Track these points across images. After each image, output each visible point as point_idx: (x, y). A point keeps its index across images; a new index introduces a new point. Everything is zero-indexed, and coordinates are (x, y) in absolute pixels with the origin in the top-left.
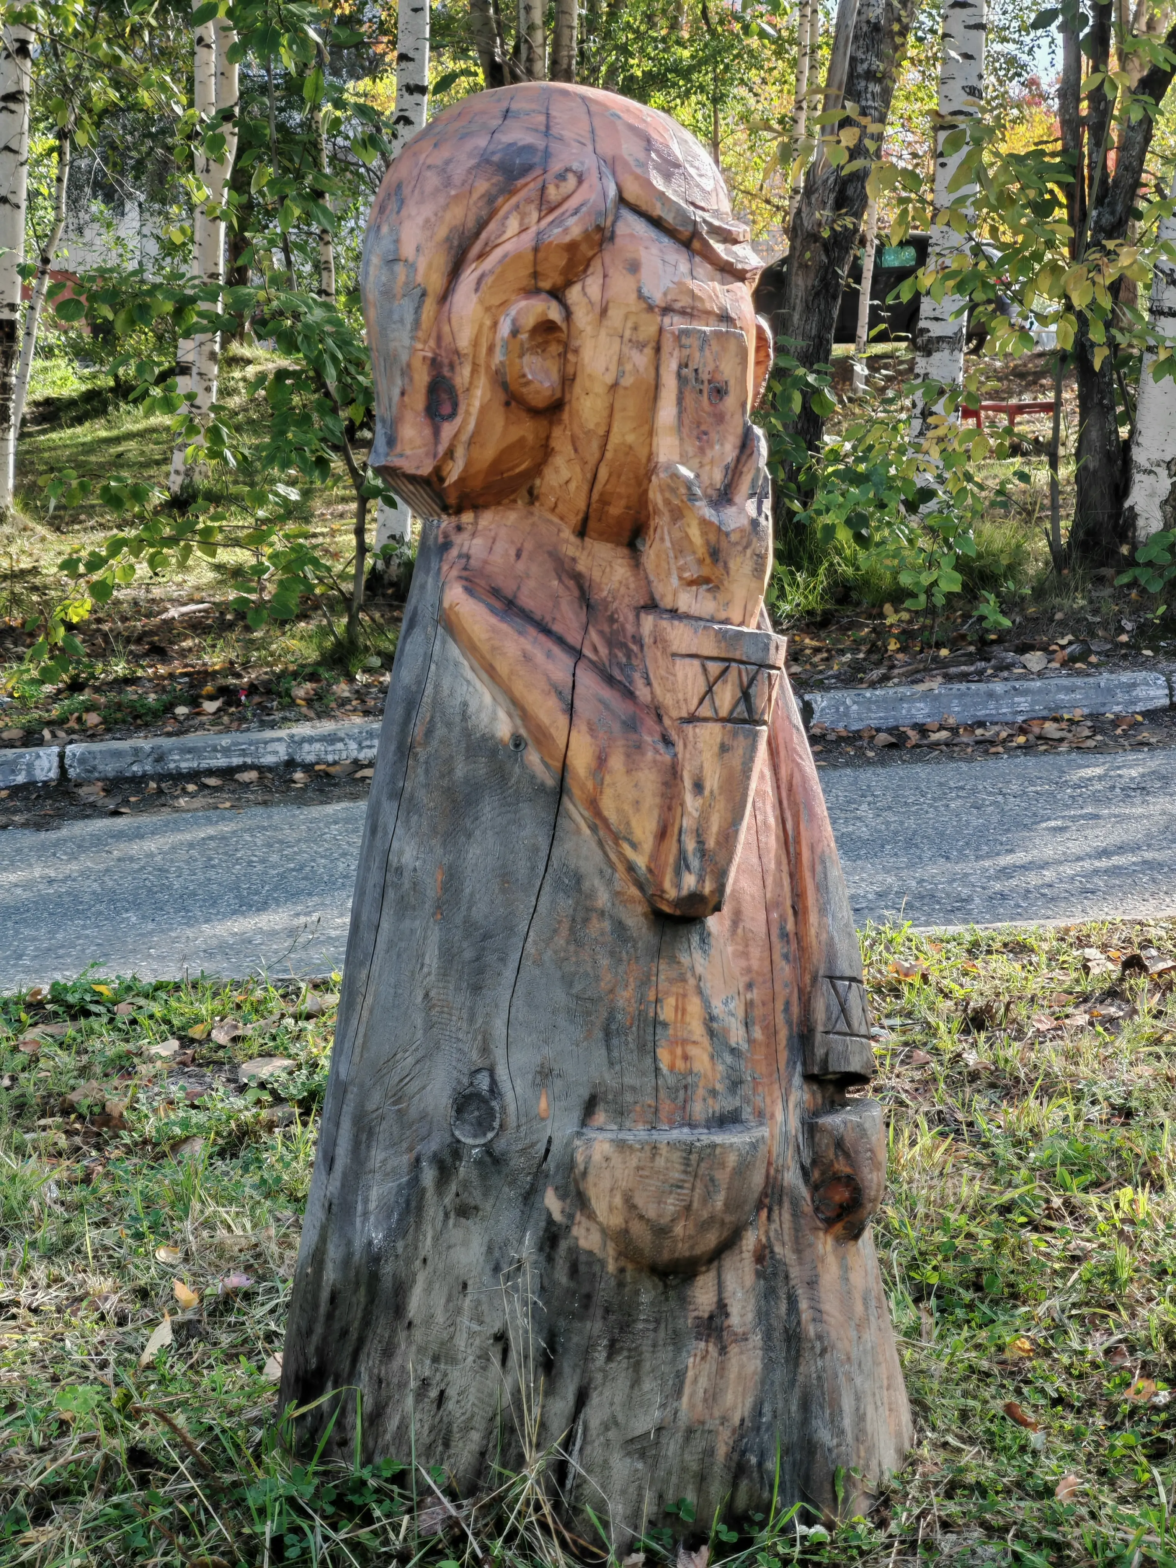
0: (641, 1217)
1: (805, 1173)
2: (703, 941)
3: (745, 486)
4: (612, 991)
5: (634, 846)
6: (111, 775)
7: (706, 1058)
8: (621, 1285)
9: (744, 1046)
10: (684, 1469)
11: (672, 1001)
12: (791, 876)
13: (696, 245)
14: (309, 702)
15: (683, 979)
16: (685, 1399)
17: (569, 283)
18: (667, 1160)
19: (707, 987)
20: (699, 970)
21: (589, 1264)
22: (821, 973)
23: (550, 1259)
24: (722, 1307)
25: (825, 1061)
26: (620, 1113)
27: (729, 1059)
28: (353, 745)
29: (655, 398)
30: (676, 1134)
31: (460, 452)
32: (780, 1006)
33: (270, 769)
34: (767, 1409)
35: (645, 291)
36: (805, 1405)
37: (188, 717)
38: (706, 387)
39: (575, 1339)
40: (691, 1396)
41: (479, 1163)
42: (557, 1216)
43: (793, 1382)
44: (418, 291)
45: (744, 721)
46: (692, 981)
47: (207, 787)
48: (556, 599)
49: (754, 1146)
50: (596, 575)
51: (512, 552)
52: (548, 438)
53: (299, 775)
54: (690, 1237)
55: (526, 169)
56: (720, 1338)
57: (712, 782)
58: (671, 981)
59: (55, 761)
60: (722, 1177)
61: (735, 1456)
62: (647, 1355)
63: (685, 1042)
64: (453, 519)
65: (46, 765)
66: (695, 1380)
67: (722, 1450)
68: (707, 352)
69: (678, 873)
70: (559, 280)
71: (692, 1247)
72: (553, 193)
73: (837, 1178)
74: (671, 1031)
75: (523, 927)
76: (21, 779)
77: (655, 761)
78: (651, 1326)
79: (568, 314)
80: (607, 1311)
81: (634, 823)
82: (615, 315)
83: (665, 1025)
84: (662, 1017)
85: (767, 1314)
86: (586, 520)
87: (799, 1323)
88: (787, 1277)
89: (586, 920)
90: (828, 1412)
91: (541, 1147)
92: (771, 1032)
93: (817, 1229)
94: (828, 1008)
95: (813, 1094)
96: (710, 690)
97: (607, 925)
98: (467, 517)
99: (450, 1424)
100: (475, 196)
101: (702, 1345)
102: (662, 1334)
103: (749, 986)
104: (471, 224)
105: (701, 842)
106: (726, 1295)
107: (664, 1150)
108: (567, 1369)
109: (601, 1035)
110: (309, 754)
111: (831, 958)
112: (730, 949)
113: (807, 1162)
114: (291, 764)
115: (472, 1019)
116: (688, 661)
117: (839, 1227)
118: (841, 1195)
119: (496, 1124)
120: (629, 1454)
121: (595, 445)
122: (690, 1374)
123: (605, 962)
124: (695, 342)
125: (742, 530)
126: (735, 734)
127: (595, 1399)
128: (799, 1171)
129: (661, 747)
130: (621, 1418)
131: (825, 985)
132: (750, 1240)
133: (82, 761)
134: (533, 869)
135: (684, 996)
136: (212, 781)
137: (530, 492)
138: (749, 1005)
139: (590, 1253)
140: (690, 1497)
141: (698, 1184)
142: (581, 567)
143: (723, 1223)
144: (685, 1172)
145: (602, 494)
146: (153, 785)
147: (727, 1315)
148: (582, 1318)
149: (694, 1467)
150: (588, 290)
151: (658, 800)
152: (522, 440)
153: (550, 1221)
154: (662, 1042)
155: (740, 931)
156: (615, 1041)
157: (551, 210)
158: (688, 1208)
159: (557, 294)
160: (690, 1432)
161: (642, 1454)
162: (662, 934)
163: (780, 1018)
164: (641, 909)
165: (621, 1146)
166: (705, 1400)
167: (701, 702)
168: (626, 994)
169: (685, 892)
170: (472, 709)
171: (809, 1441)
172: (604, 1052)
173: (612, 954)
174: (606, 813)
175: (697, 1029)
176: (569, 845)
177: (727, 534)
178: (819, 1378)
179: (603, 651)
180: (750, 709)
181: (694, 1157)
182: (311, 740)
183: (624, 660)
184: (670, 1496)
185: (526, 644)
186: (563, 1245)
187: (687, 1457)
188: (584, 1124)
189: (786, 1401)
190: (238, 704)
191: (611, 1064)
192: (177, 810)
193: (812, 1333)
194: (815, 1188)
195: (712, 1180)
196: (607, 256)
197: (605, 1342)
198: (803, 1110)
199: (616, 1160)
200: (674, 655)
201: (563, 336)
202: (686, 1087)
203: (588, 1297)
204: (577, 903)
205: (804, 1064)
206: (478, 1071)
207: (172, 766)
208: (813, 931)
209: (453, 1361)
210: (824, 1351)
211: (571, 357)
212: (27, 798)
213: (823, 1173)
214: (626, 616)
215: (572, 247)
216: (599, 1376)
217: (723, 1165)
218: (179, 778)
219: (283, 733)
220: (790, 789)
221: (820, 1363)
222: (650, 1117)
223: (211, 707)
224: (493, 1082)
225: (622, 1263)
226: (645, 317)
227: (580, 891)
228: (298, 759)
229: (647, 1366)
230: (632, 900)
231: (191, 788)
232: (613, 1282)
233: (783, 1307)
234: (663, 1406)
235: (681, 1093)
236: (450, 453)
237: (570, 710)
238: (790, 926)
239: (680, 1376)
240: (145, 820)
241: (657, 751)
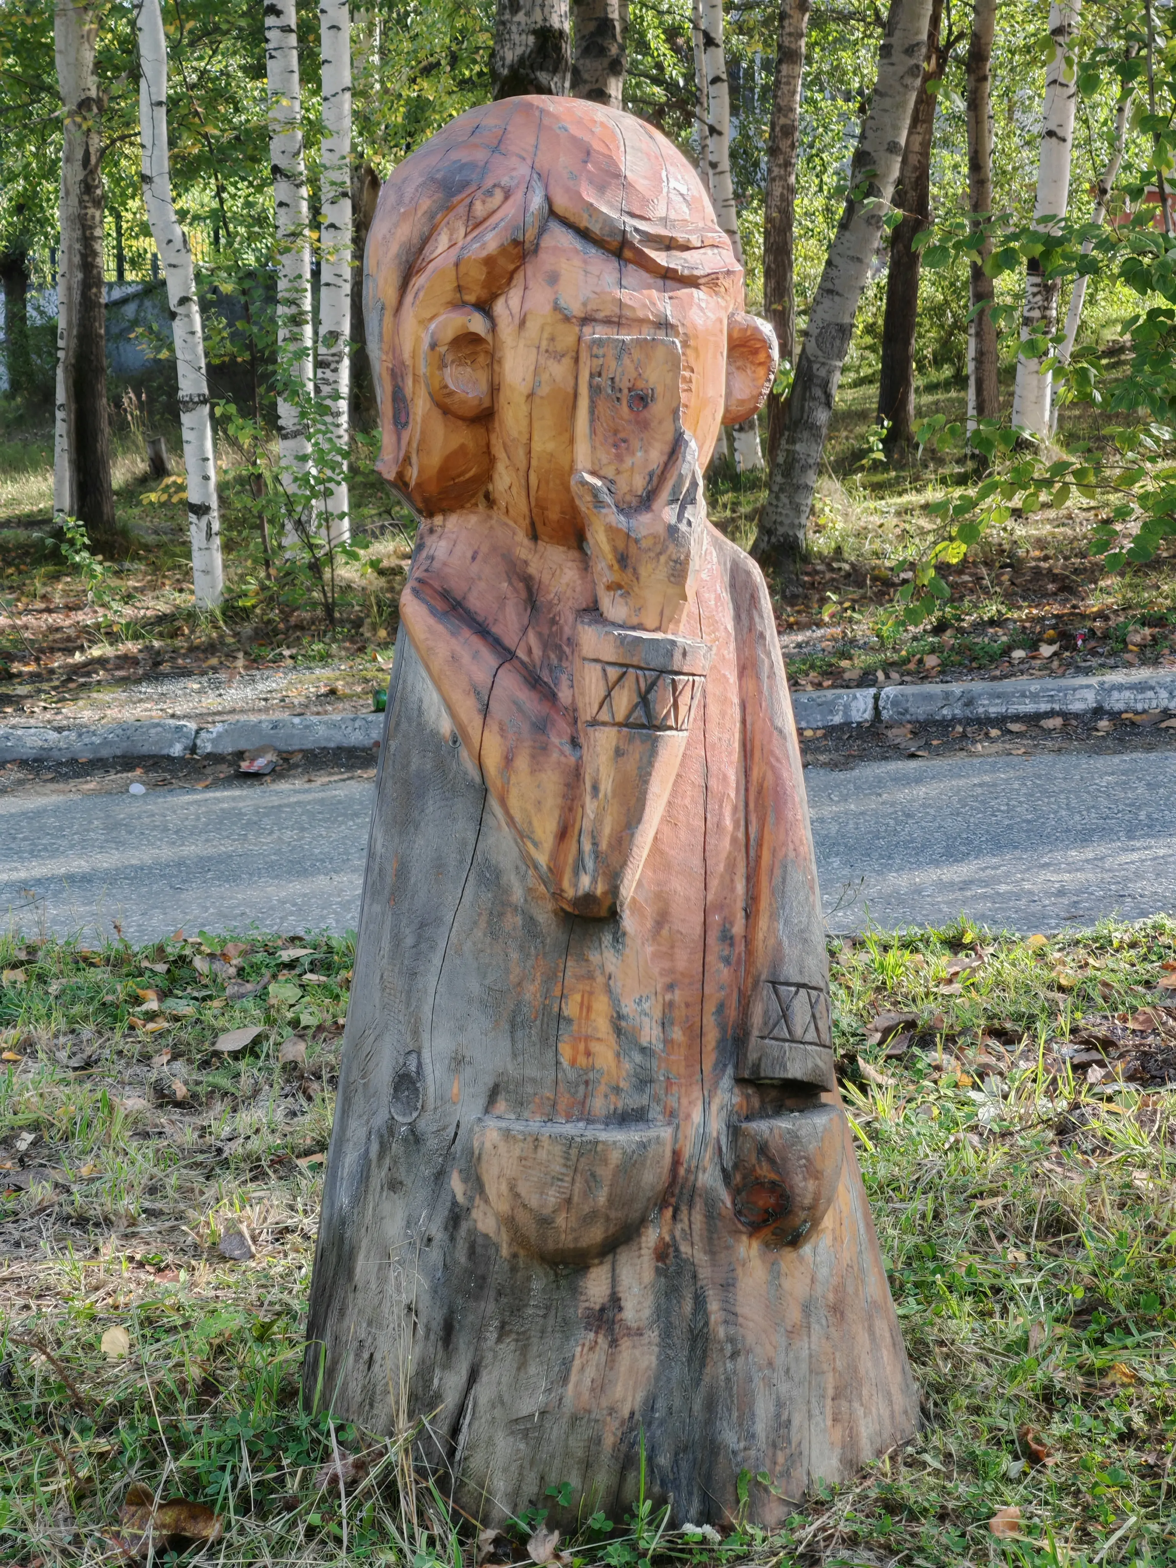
0: (525, 1206)
1: (727, 1176)
2: (616, 940)
3: (665, 494)
4: (519, 984)
5: (536, 844)
6: (921, 718)
7: (611, 1055)
8: (514, 1269)
9: (658, 1046)
10: (567, 1454)
11: (578, 997)
12: (748, 879)
13: (628, 254)
14: (1142, 647)
15: (590, 977)
16: (571, 1386)
17: (494, 297)
18: (549, 1152)
19: (617, 986)
20: (610, 968)
21: (485, 1247)
22: (763, 977)
23: (452, 1239)
24: (615, 1301)
25: (757, 1067)
26: (519, 1104)
27: (638, 1058)
28: (1164, 694)
29: (574, 407)
30: (570, 1129)
31: (414, 459)
32: (710, 1007)
33: (1076, 716)
34: (660, 1404)
35: (562, 303)
36: (710, 1405)
37: (1022, 661)
38: (625, 396)
39: (471, 1318)
40: (577, 1385)
41: (405, 1140)
42: (460, 1198)
43: (697, 1382)
44: (379, 306)
45: (643, 726)
46: (600, 979)
47: (1011, 732)
48: (502, 600)
49: (643, 1146)
50: (546, 578)
51: (469, 554)
52: (488, 445)
53: (1104, 724)
54: (573, 1230)
55: (465, 184)
56: (611, 1330)
57: (606, 786)
58: (579, 978)
59: (871, 702)
60: (605, 1173)
61: (624, 1448)
62: (535, 1340)
63: (587, 1038)
64: (429, 521)
65: (862, 707)
66: (582, 1369)
67: (609, 1440)
68: (627, 361)
69: (576, 874)
70: (484, 294)
71: (576, 1239)
72: (479, 209)
73: (759, 1184)
74: (575, 1027)
75: (449, 918)
76: (838, 719)
77: (559, 763)
78: (541, 1313)
79: (493, 327)
80: (500, 1293)
81: (536, 823)
82: (532, 326)
83: (569, 1021)
84: (566, 1013)
85: (668, 1312)
86: (533, 524)
87: (706, 1324)
88: (695, 1277)
89: (501, 915)
90: (735, 1414)
91: (451, 1131)
92: (697, 1034)
93: (741, 1232)
94: (766, 1013)
95: (748, 1097)
96: (609, 695)
97: (519, 920)
98: (438, 520)
99: (375, 1385)
100: (420, 213)
101: (592, 1335)
102: (551, 1321)
103: (670, 987)
104: (416, 241)
105: (595, 844)
106: (619, 1289)
107: (545, 1142)
108: (462, 1346)
109: (507, 1027)
110: (1117, 702)
111: (776, 963)
112: (649, 949)
113: (729, 1164)
114: (1098, 712)
115: (408, 1005)
116: (593, 664)
117: (766, 1232)
118: (766, 1201)
119: (419, 1105)
120: (512, 1433)
121: (521, 453)
122: (577, 1363)
123: (514, 955)
124: (611, 352)
125: (655, 537)
126: (631, 740)
127: (485, 1377)
128: (718, 1173)
129: (567, 749)
130: (506, 1398)
131: (766, 991)
132: (651, 1237)
133: (895, 703)
134: (461, 862)
135: (591, 993)
136: (1015, 727)
137: (487, 496)
138: (669, 1006)
139: (486, 1236)
140: (575, 1481)
141: (578, 1178)
142: (532, 570)
143: (608, 1219)
144: (565, 1166)
145: (537, 499)
146: (959, 729)
147: (620, 1309)
148: (477, 1298)
149: (580, 1453)
150: (510, 302)
151: (559, 801)
152: (462, 447)
153: (455, 1203)
154: (565, 1038)
155: (665, 932)
156: (519, 1034)
157: (477, 225)
158: (569, 1201)
159: (484, 307)
160: (575, 1419)
161: (526, 1433)
162: (572, 931)
163: (710, 1022)
164: (550, 906)
165: (507, 1134)
166: (593, 1390)
167: (601, 707)
168: (532, 988)
169: (580, 893)
170: (425, 706)
171: (712, 1441)
172: (508, 1043)
173: (521, 948)
174: (512, 812)
175: (602, 1025)
176: (491, 840)
177: (637, 541)
178: (728, 1380)
179: (537, 652)
180: (648, 714)
181: (574, 1152)
182: (1120, 688)
183: (555, 662)
184: (553, 1477)
185: (456, 645)
186: (464, 1226)
187: (572, 1442)
188: (487, 1111)
189: (686, 1399)
190: (1075, 648)
191: (515, 1056)
192: (972, 754)
193: (721, 1332)
194: (736, 1192)
195: (593, 1175)
196: (530, 269)
197: (496, 1323)
198: (730, 1114)
199: (503, 1148)
200: (584, 659)
201: (490, 348)
202: (587, 1083)
203: (484, 1278)
204: (495, 897)
205: (736, 1067)
206: (409, 1053)
207: (981, 710)
208: (760, 935)
209: (380, 1327)
210: (734, 1355)
211: (496, 367)
212: (839, 738)
213: (744, 1178)
214: (567, 617)
215: (489, 261)
216: (489, 1355)
217: (605, 1161)
218: (984, 722)
219: (1093, 680)
220: (759, 792)
221: (729, 1365)
222: (548, 1109)
223: (1046, 650)
224: (420, 1065)
225: (515, 1249)
226: (562, 327)
227: (498, 885)
228: (1107, 707)
229: (534, 1350)
230: (543, 898)
231: (994, 733)
232: (506, 1266)
233: (688, 1306)
234: (549, 1390)
235: (582, 1089)
236: (407, 460)
237: (485, 711)
238: (738, 929)
239: (566, 1364)
240: (938, 763)
241: (562, 753)
